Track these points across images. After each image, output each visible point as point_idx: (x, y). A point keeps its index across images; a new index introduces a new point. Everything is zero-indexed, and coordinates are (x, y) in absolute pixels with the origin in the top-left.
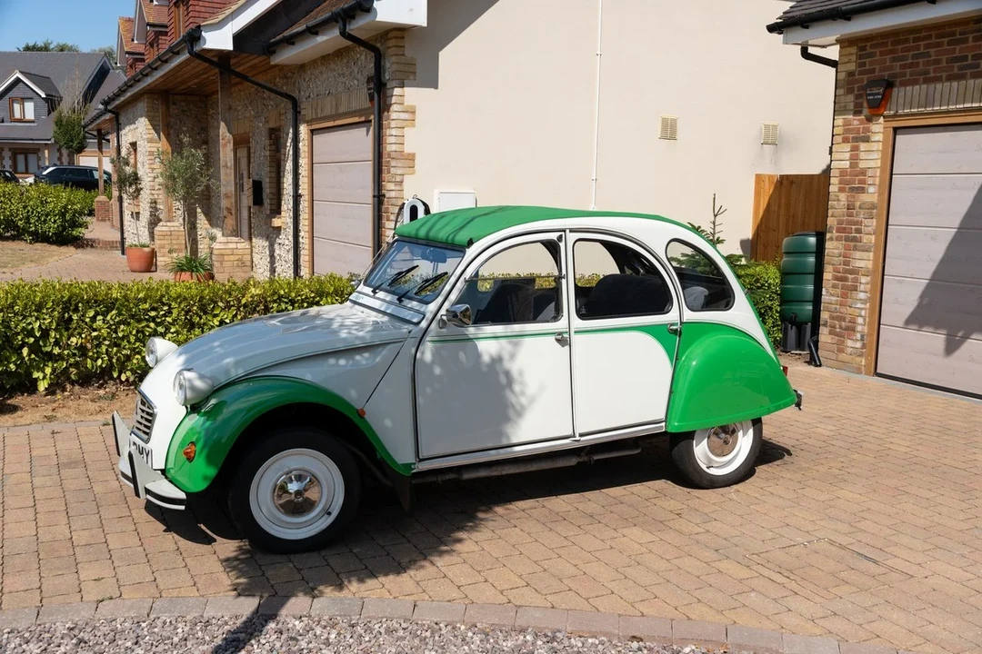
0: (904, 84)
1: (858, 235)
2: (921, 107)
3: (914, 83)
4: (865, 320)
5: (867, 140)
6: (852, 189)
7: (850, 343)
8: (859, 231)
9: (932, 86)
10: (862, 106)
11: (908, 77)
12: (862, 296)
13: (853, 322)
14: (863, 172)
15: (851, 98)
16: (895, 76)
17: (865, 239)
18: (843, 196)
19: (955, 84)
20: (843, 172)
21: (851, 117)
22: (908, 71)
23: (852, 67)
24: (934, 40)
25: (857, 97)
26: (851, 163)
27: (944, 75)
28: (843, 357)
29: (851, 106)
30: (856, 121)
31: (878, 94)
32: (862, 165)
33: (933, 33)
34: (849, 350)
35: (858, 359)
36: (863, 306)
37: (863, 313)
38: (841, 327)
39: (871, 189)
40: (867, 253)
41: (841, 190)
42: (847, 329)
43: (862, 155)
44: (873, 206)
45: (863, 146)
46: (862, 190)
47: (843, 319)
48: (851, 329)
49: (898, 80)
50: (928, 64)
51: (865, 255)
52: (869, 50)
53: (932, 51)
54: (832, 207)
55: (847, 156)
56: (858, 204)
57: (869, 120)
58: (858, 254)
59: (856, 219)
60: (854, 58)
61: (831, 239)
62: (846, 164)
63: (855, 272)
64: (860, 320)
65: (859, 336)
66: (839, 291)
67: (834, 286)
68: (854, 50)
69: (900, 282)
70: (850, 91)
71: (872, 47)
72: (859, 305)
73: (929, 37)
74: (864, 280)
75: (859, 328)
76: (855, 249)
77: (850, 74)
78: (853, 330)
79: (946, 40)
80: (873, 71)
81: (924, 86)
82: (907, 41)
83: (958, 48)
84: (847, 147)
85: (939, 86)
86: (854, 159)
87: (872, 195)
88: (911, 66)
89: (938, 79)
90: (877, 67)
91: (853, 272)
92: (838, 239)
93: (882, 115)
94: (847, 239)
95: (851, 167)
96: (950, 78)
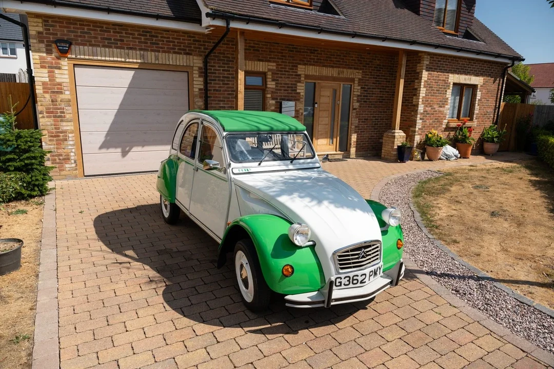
0: (79, 44)
1: (62, 115)
2: (91, 56)
3: (84, 45)
4: (75, 153)
5: (59, 68)
6: (54, 92)
7: (67, 166)
8: (63, 113)
9: (95, 48)
10: (51, 50)
11: (80, 41)
12: (71, 143)
13: (68, 155)
14: (60, 84)
15: (42, 45)
16: (72, 39)
17: (68, 116)
18: (47, 96)
19: (107, 49)
20: (44, 83)
21: (44, 55)
22: (79, 39)
23: (41, 29)
24: (91, 27)
25: (47, 46)
26: (49, 79)
27: (101, 44)
28: (63, 173)
29: (44, 50)
30: (49, 58)
31: (66, 47)
32: (58, 80)
33: (91, 24)
34: (67, 169)
35: (75, 171)
36: (73, 147)
37: (73, 150)
38: (60, 159)
39: (67, 93)
40: (70, 123)
41: (44, 92)
42: (64, 159)
43: (57, 76)
44: (69, 101)
45: (57, 71)
46: (61, 93)
47: (61, 155)
48: (67, 159)
49: (74, 42)
50: (90, 37)
51: (69, 124)
52: (50, 23)
53: (92, 32)
54: (40, 101)
55: (47, 75)
56: (59, 100)
57: (58, 58)
58: (64, 124)
59: (59, 107)
60: (41, 25)
61: (43, 117)
62: (47, 80)
63: (64, 132)
64: (72, 154)
65: (73, 161)
66: (55, 142)
67: (50, 141)
68: (40, 20)
69: (91, 134)
70: (41, 42)
71: (52, 21)
72: (70, 147)
73: (90, 26)
74: (70, 135)
75: (72, 158)
76: (62, 121)
77: (39, 33)
78: (69, 159)
79: (99, 29)
80: (57, 34)
81: (90, 48)
82: (76, 24)
83: (106, 34)
84: (46, 71)
85: (99, 49)
86: (52, 77)
87: (67, 95)
88: (80, 36)
89: (99, 46)
90: (59, 33)
91: (62, 132)
92: (47, 117)
93: (67, 57)
94: (55, 117)
95: (49, 81)
96: (104, 46)
